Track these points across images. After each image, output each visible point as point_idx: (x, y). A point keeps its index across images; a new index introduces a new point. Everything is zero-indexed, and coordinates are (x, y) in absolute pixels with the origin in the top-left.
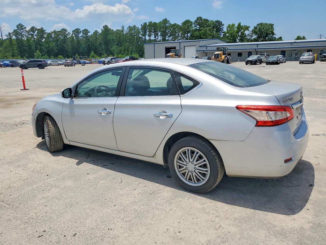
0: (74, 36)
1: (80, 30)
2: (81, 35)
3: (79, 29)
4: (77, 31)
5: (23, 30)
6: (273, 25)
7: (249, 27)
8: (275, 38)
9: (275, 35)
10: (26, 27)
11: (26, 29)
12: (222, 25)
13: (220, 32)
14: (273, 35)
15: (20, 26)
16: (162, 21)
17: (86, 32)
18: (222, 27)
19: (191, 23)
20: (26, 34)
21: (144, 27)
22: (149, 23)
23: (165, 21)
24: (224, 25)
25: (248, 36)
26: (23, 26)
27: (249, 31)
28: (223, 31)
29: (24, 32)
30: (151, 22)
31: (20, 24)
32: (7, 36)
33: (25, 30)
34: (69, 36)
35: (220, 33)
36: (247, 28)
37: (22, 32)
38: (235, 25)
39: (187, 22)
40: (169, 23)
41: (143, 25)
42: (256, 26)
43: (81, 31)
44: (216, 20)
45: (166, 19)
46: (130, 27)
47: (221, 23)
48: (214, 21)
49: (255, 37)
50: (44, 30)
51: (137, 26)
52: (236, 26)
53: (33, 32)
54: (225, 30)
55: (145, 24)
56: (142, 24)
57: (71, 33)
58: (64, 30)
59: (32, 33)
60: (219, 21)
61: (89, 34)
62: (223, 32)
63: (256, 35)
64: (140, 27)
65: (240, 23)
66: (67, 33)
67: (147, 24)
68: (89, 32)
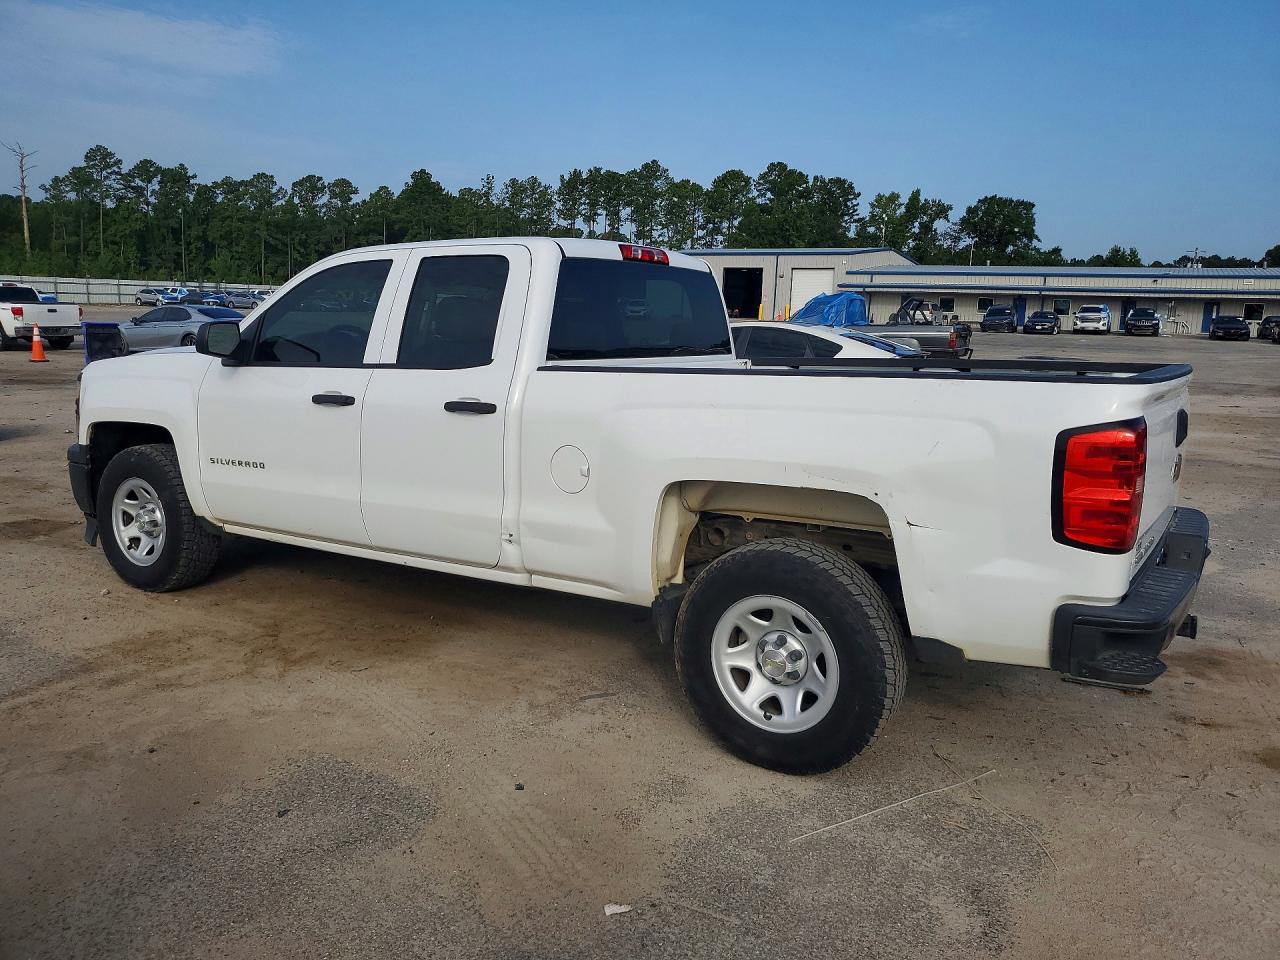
0: (296, 200)
1: (321, 182)
2: (324, 199)
3: (320, 179)
4: (310, 185)
5: (109, 171)
6: (1033, 206)
7: (951, 209)
8: (1038, 250)
9: (1039, 240)
10: (120, 161)
11: (119, 168)
12: (854, 193)
13: (846, 218)
14: (1030, 240)
15: (100, 156)
16: (638, 168)
17: (343, 188)
18: (855, 202)
19: (747, 180)
20: (118, 186)
21: (573, 185)
22: (590, 171)
23: (652, 170)
24: (859, 194)
25: (945, 239)
26: (111, 155)
27: (949, 221)
28: (856, 217)
29: (113, 177)
30: (598, 170)
31: (99, 148)
32: (46, 190)
33: (117, 170)
34: (278, 203)
35: (844, 224)
36: (942, 211)
37: (106, 178)
38: (898, 196)
39: (732, 181)
40: (667, 178)
41: (567, 178)
42: (973, 204)
43: (326, 184)
44: (834, 177)
45: (654, 162)
46: (514, 181)
47: (851, 186)
48: (827, 181)
49: (967, 241)
50: (190, 174)
51: (544, 181)
52: (904, 199)
53: (143, 181)
54: (864, 211)
55: (576, 174)
56: (562, 176)
57: (290, 192)
58: (264, 179)
59: (140, 183)
60: (845, 181)
61: (356, 199)
62: (855, 221)
63: (973, 238)
64: (556, 185)
65: (918, 192)
66: (274, 191)
67: (584, 176)
68: (356, 192)
